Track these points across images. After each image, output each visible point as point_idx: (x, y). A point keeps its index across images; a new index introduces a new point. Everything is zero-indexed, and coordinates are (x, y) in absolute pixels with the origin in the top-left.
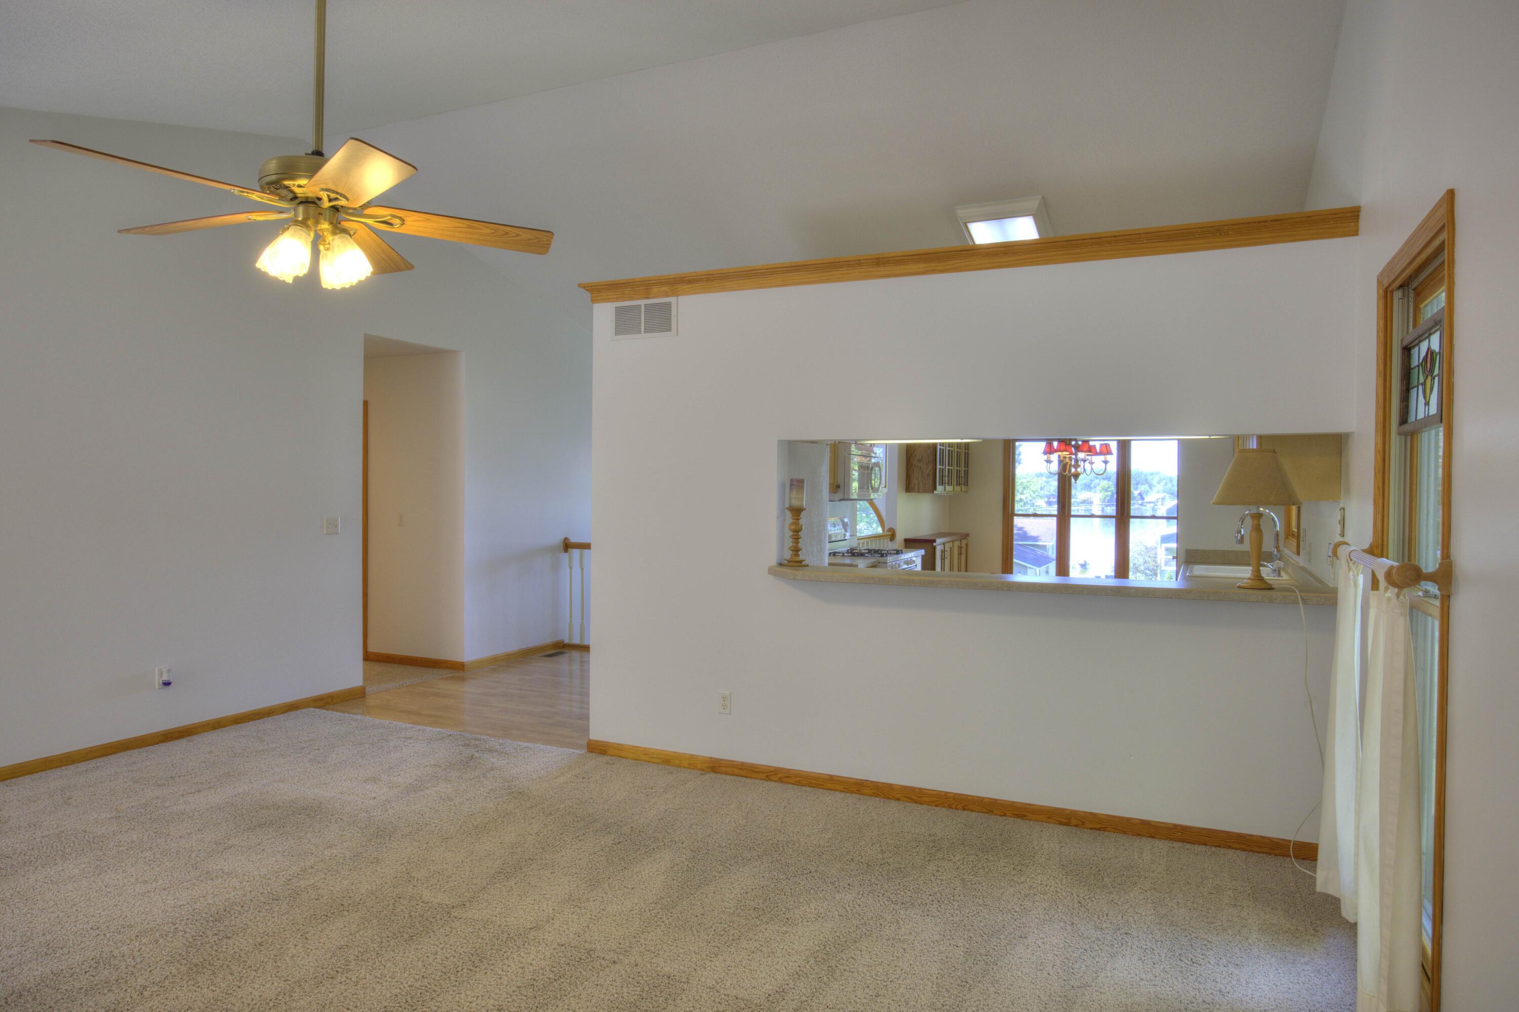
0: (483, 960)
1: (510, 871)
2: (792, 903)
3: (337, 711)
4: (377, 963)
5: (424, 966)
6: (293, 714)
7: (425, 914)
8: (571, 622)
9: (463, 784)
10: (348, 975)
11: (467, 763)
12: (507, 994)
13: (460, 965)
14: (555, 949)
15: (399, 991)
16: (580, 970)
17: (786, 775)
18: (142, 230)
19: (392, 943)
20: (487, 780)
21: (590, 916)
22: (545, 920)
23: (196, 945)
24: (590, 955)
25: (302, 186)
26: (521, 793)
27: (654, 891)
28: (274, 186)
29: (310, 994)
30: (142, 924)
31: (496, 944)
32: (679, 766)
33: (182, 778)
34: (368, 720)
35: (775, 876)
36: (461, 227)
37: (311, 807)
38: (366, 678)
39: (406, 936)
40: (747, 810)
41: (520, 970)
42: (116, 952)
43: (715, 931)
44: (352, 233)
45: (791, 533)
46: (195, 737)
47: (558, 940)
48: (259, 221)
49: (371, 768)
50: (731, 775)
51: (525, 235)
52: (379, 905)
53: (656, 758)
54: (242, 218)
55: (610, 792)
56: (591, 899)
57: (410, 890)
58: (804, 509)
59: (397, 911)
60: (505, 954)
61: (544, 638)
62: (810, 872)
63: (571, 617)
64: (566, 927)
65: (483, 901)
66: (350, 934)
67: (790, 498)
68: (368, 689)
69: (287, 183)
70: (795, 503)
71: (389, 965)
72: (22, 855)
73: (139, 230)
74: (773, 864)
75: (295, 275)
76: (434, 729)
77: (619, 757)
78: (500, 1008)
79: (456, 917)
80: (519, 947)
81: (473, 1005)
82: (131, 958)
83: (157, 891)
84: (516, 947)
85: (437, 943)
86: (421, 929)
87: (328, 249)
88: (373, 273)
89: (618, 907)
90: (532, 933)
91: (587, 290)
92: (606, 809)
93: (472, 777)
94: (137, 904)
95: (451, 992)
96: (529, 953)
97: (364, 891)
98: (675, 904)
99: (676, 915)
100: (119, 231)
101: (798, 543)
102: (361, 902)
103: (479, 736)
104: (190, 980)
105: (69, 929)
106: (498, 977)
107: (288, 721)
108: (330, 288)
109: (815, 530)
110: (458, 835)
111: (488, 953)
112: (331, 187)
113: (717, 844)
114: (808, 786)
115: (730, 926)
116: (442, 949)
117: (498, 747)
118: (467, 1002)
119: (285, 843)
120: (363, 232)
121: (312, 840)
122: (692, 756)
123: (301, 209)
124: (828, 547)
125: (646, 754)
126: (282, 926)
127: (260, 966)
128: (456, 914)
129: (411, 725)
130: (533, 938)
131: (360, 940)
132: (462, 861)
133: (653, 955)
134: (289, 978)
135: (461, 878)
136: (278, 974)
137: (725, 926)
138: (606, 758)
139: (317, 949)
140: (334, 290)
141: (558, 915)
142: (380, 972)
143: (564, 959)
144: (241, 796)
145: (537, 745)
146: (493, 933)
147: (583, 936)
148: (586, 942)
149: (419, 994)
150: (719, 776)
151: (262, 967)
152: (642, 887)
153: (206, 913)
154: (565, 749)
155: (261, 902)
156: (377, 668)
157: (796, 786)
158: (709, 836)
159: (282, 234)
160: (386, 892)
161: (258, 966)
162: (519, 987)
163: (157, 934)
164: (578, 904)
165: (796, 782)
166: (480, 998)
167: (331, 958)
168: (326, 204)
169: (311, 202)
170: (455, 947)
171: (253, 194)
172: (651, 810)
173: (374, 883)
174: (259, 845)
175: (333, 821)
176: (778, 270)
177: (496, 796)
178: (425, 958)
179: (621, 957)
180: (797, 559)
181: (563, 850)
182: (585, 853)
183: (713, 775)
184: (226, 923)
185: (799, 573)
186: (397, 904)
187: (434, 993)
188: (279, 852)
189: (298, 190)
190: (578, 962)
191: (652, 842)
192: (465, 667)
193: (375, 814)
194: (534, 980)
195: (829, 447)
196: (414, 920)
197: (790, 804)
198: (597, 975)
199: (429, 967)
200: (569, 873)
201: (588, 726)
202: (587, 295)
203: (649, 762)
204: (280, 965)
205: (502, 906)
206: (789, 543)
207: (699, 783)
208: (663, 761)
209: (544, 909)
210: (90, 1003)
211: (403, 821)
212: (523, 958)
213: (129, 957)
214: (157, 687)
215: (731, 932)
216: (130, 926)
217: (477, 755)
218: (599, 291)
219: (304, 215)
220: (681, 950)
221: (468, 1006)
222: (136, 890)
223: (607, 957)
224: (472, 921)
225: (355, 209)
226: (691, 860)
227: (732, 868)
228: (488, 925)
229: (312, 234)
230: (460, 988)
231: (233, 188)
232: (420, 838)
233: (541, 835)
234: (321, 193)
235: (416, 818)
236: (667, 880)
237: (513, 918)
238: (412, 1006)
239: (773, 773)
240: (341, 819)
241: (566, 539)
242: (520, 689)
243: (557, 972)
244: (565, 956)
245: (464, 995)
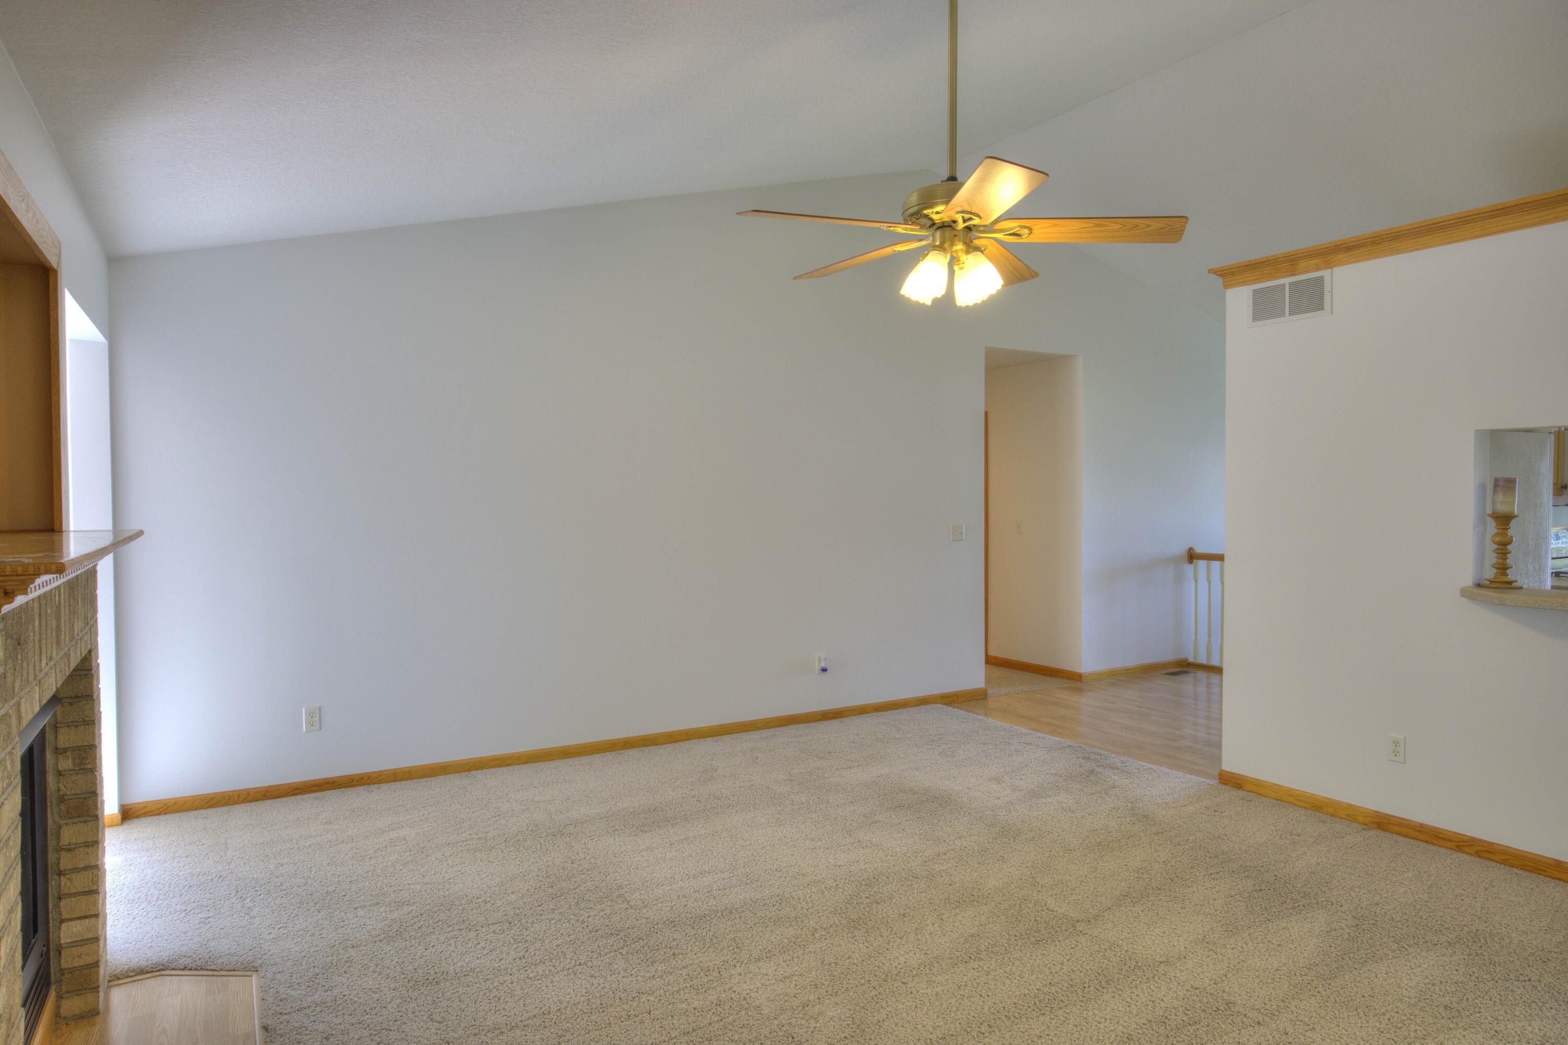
0: (1110, 982)
1: (1136, 896)
2: (1502, 1012)
3: (962, 709)
4: (1006, 959)
5: (1051, 973)
6: (923, 708)
7: (1050, 922)
8: (1196, 639)
9: (1085, 798)
10: (979, 963)
11: (1088, 776)
12: (1137, 1025)
13: (1087, 981)
14: (1188, 990)
15: (1027, 991)
16: (1218, 1021)
17: (1486, 849)
18: (810, 274)
19: (1020, 943)
20: (1109, 797)
21: (1228, 965)
22: (1176, 956)
23: (853, 903)
24: (1229, 1008)
25: (939, 212)
26: (1145, 816)
27: (1306, 955)
28: (916, 217)
29: (947, 972)
30: (812, 875)
31: (1124, 970)
32: (1333, 815)
33: (837, 754)
34: (990, 721)
35: (1474, 972)
36: (1087, 228)
37: (943, 797)
38: (987, 682)
39: (1032, 939)
40: (1430, 883)
41: (1151, 1003)
42: (794, 894)
43: (1389, 1020)
44: (983, 249)
45: (1496, 547)
46: (845, 719)
47: (1192, 982)
48: (903, 252)
49: (995, 768)
50: (1405, 836)
51: (1156, 225)
52: (1006, 902)
53: (1304, 802)
54: (889, 250)
55: (1247, 831)
56: (1228, 946)
57: (1035, 895)
58: (1516, 517)
59: (1024, 912)
60: (1134, 983)
61: (1166, 655)
62: (1530, 980)
63: (1196, 634)
64: (1200, 969)
65: (1108, 921)
66: (981, 925)
67: (1494, 503)
68: (990, 692)
69: (926, 212)
70: (1502, 508)
71: (1017, 963)
72: (727, 799)
73: (809, 275)
74: (1471, 957)
75: (934, 297)
76: (1053, 738)
77: (1258, 794)
78: (1130, 1037)
79: (1081, 932)
80: (1148, 978)
81: (1102, 1026)
82: (804, 903)
83: (822, 850)
84: (1144, 978)
85: (1063, 953)
86: (1047, 935)
87: (961, 269)
88: (1003, 286)
89: (1262, 962)
90: (1162, 967)
91: (1219, 275)
92: (1243, 850)
93: (1093, 792)
94: (808, 857)
95: (1079, 1007)
96: (1160, 988)
97: (992, 886)
98: (1333, 975)
99: (1335, 989)
100: (794, 278)
101: (1506, 559)
102: (990, 896)
103: (1099, 751)
104: (849, 932)
105: (761, 866)
106: (1127, 1004)
107: (920, 713)
108: (963, 305)
109: (1531, 543)
110: (1081, 849)
111: (1116, 977)
112: (966, 208)
113: (1388, 916)
114: (1521, 869)
115: (1410, 1019)
116: (1068, 961)
117: (1120, 765)
118: (1096, 1021)
119: (921, 827)
120: (992, 247)
121: (944, 828)
122: (1351, 806)
123: (938, 234)
124: (1550, 565)
125: (1290, 795)
126: (921, 903)
127: (904, 935)
128: (1081, 929)
129: (1031, 732)
130: (1164, 973)
131: (989, 933)
132: (1086, 876)
133: (1307, 1027)
134: (928, 952)
135: (1086, 893)
136: (919, 947)
137: (1405, 1018)
138: (1241, 793)
139: (952, 931)
140: (967, 307)
141: (1190, 954)
142: (1009, 968)
143: (1199, 1005)
144: (884, 777)
145: (1161, 768)
146: (1119, 957)
147: (1220, 985)
148: (1224, 992)
149: (1046, 1000)
150: (1387, 834)
151: (905, 937)
152: (1291, 946)
153: (859, 877)
154: (1194, 777)
155: (903, 877)
156: (998, 672)
157: (1503, 865)
158: (1377, 904)
159: (922, 260)
160: (1013, 891)
161: (902, 934)
162: (1150, 1021)
163: (823, 887)
164: (1213, 948)
165: (1502, 860)
166: (1108, 1021)
167: (964, 944)
168: (961, 225)
169: (947, 226)
170: (1082, 962)
171: (899, 227)
172: (1298, 860)
173: (1001, 880)
174: (900, 824)
175: (962, 813)
176: (1475, 217)
177: (1119, 815)
178: (1052, 966)
179: (1267, 1020)
180: (1505, 579)
181: (1195, 886)
182: (1220, 894)
183: (1381, 834)
184: (875, 889)
185: (1509, 597)
186: (1023, 906)
187: (1061, 1003)
188: (916, 834)
189: (935, 217)
190: (1215, 1011)
191: (1301, 897)
192: (1083, 678)
193: (1000, 813)
194: (1166, 1018)
195: (1552, 436)
196: (1040, 925)
197: (1494, 886)
198: (1238, 1031)
199: (1056, 975)
200: (1202, 912)
201: (1221, 756)
202: (1220, 280)
203: (1295, 805)
204: (920, 938)
205: (1129, 931)
206: (1491, 558)
207: (1361, 839)
208: (1313, 807)
209: (1175, 944)
210: (778, 932)
211: (1026, 825)
212: (1153, 991)
213: (803, 901)
214: (817, 672)
215: (1413, 1027)
216: (803, 875)
217: (1098, 770)
218: (1233, 274)
219: (941, 239)
220: (1344, 1031)
221: (1096, 1026)
222: (807, 845)
223: (1249, 1014)
224: (1097, 939)
225: (985, 226)
226: (1354, 929)
227: (1411, 950)
228: (1114, 948)
229: (949, 256)
230: (1087, 1005)
231: (882, 224)
232: (1043, 845)
233: (1169, 864)
234: (957, 216)
235: (1039, 824)
236: (1321, 945)
237: (1140, 947)
238: (1040, 1010)
239: (1466, 844)
240: (969, 813)
241: (1191, 549)
242: (1141, 707)
243: (1191, 1016)
244: (1200, 1001)
245: (1091, 1013)
